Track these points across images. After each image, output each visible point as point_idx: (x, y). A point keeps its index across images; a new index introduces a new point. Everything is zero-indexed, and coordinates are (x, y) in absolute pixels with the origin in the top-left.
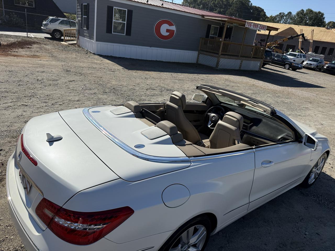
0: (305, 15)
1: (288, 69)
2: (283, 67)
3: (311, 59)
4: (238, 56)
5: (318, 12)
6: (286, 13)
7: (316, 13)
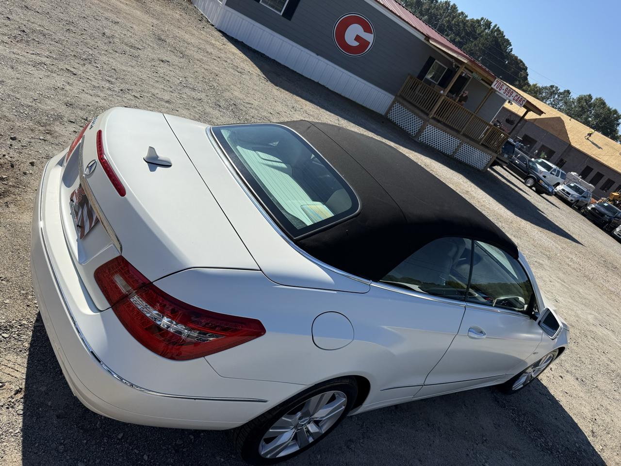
0: (590, 106)
1: (530, 187)
2: (523, 181)
3: (572, 185)
4: (458, 132)
5: (613, 109)
6: (561, 91)
7: (609, 109)
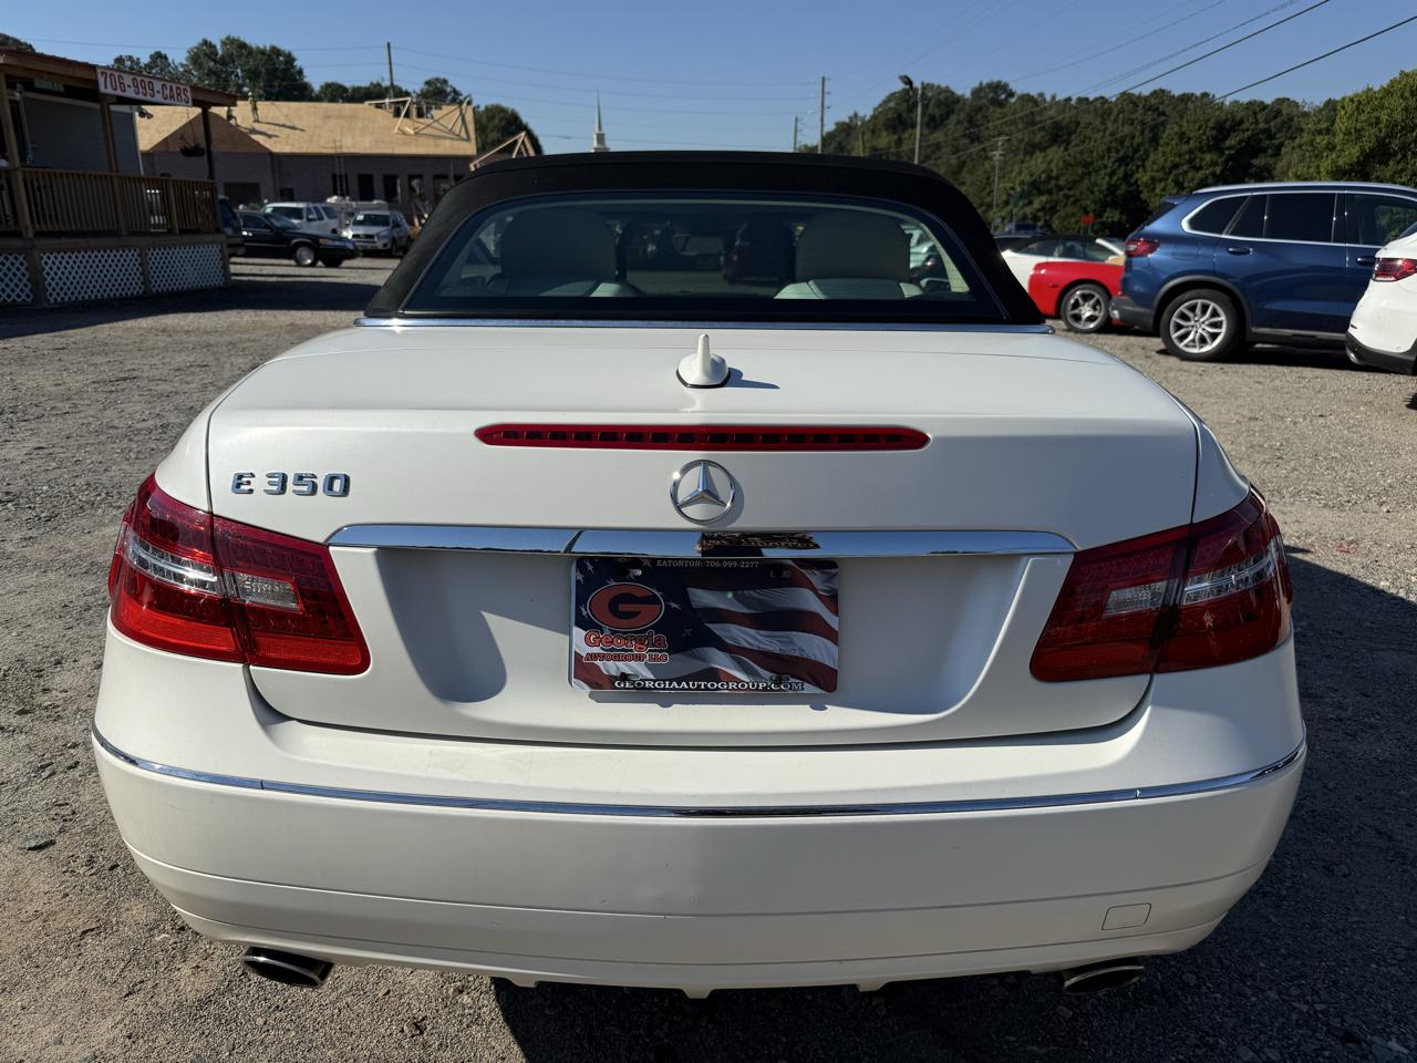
1: (313, 265)
2: (292, 262)
3: (360, 218)
5: (268, 48)
6: (145, 60)
7: (263, 52)
